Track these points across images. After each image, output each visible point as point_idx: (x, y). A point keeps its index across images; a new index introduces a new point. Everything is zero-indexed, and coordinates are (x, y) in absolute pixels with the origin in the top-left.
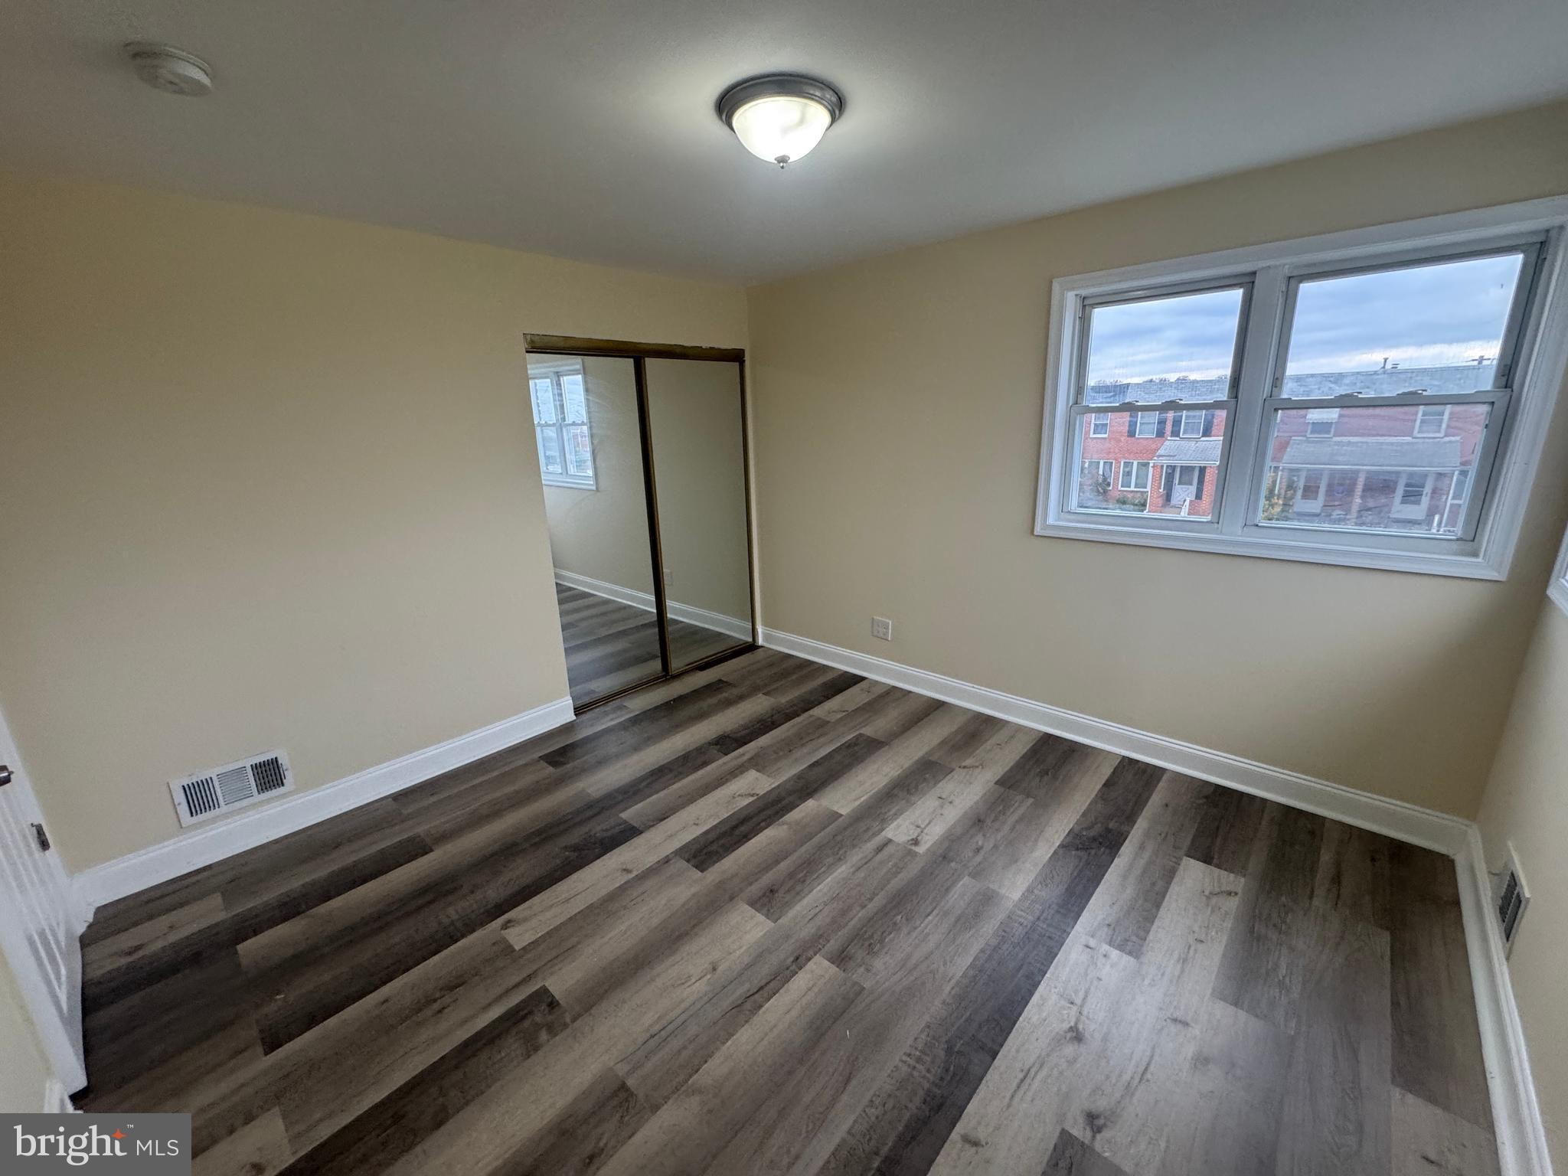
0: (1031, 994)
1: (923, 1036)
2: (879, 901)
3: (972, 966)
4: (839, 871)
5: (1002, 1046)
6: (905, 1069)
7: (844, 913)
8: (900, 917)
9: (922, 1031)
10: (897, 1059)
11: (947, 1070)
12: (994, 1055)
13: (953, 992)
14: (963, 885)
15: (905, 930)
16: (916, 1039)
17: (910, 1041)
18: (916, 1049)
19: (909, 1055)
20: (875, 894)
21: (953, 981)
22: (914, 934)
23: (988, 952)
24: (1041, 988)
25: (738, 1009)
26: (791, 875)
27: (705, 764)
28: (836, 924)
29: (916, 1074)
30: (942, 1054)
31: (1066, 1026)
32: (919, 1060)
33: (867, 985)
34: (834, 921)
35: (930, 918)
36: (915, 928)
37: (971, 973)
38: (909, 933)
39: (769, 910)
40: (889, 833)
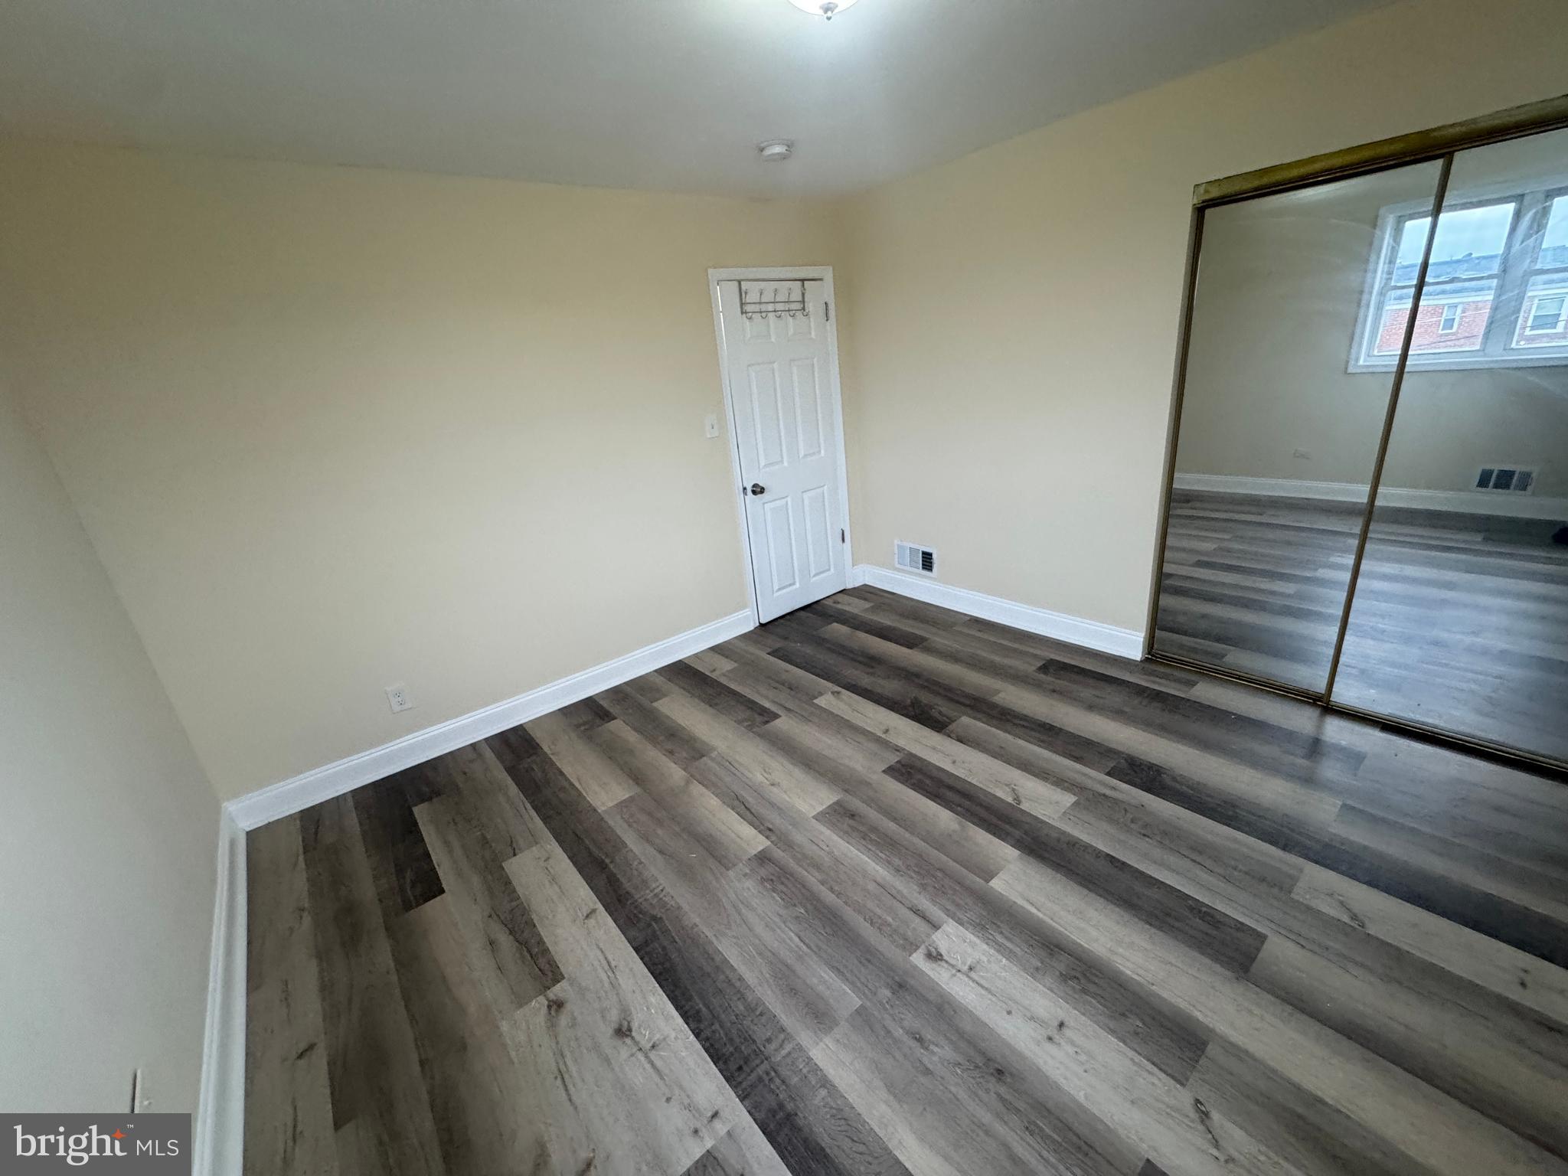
0: (678, 1008)
1: (673, 903)
2: (829, 898)
3: (725, 961)
4: (878, 868)
5: (642, 959)
6: (654, 886)
7: (818, 867)
8: (803, 911)
9: (676, 902)
10: (662, 882)
11: (640, 913)
12: (637, 950)
13: (702, 936)
14: (845, 993)
15: (783, 912)
16: (672, 897)
17: (672, 893)
18: (665, 896)
19: (662, 890)
20: (839, 895)
21: (714, 939)
22: (777, 919)
23: (738, 984)
24: (680, 1020)
25: (735, 798)
26: (874, 829)
27: (1077, 759)
28: (804, 858)
29: (648, 891)
30: (654, 912)
31: (635, 1026)
32: (656, 895)
33: (731, 873)
34: (805, 856)
35: (796, 939)
36: (784, 922)
37: (718, 959)
38: (778, 914)
39: (828, 813)
40: (950, 927)
